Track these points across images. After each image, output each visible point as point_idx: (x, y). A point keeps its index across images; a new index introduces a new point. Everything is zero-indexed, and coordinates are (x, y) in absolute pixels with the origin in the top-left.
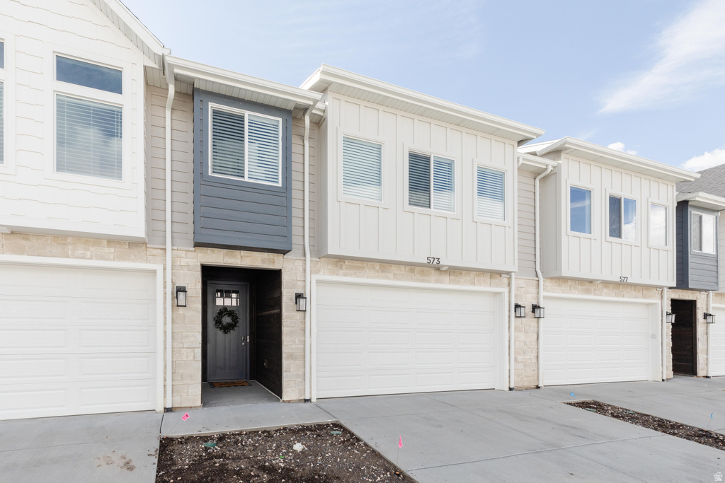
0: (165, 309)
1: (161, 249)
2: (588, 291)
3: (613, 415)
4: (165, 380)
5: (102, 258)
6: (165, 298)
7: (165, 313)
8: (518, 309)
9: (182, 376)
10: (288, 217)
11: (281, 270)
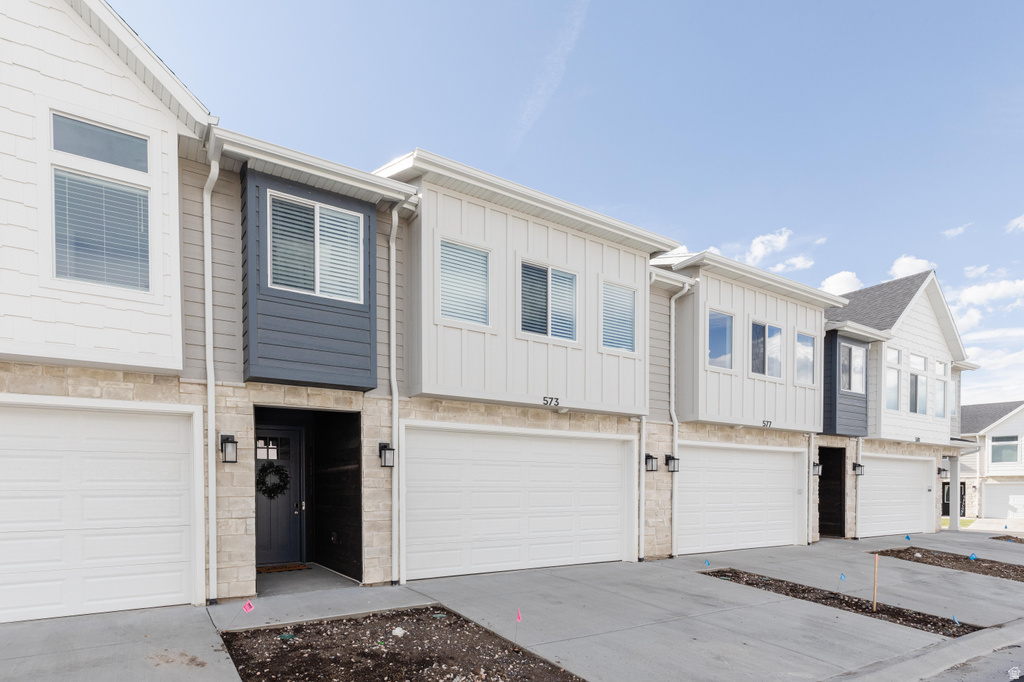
0: (206, 466)
1: (199, 384)
2: (728, 438)
3: (747, 583)
4: (207, 562)
5: (117, 397)
6: (206, 451)
7: (206, 472)
8: (650, 461)
9: (230, 556)
10: (372, 344)
11: (359, 412)
